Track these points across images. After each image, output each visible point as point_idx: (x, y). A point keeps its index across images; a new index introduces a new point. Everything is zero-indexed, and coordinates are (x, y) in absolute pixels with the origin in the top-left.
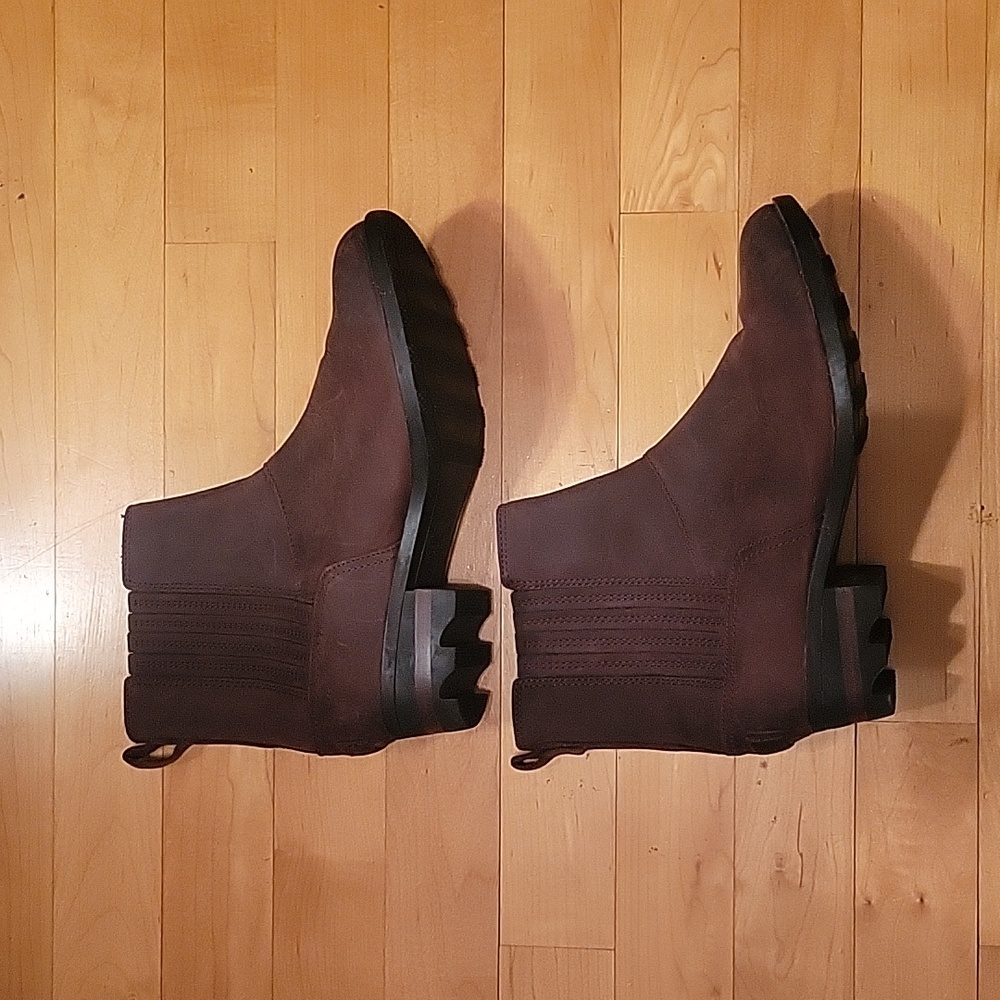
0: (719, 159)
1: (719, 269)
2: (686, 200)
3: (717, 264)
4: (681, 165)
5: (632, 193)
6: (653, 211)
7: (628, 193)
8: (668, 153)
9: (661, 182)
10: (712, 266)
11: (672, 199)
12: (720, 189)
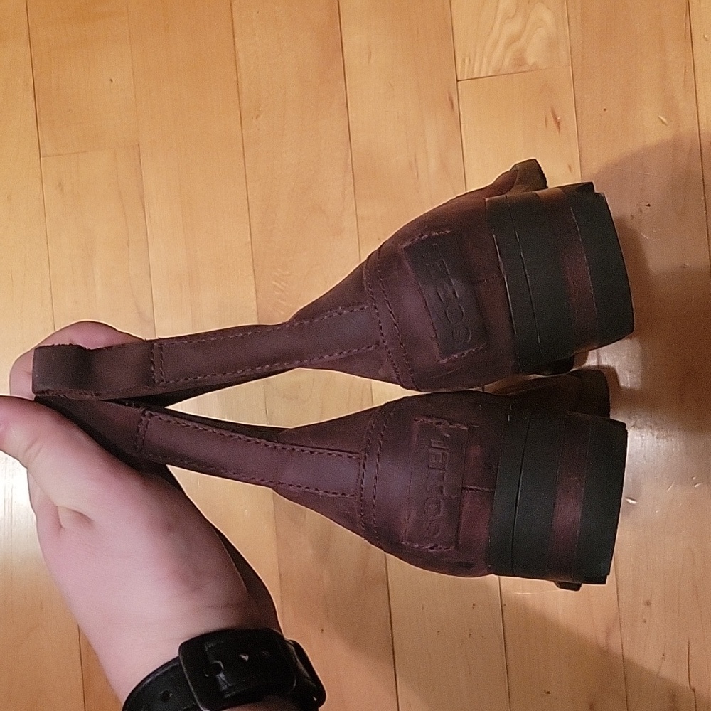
0: (547, 17)
1: (558, 123)
2: (520, 61)
3: (556, 119)
4: (513, 28)
5: (467, 61)
6: (490, 74)
7: (464, 61)
8: (499, 18)
9: (495, 45)
10: (552, 122)
11: (507, 62)
12: (552, 45)
